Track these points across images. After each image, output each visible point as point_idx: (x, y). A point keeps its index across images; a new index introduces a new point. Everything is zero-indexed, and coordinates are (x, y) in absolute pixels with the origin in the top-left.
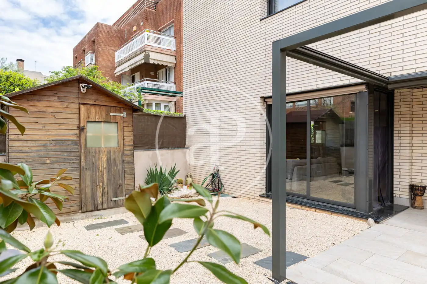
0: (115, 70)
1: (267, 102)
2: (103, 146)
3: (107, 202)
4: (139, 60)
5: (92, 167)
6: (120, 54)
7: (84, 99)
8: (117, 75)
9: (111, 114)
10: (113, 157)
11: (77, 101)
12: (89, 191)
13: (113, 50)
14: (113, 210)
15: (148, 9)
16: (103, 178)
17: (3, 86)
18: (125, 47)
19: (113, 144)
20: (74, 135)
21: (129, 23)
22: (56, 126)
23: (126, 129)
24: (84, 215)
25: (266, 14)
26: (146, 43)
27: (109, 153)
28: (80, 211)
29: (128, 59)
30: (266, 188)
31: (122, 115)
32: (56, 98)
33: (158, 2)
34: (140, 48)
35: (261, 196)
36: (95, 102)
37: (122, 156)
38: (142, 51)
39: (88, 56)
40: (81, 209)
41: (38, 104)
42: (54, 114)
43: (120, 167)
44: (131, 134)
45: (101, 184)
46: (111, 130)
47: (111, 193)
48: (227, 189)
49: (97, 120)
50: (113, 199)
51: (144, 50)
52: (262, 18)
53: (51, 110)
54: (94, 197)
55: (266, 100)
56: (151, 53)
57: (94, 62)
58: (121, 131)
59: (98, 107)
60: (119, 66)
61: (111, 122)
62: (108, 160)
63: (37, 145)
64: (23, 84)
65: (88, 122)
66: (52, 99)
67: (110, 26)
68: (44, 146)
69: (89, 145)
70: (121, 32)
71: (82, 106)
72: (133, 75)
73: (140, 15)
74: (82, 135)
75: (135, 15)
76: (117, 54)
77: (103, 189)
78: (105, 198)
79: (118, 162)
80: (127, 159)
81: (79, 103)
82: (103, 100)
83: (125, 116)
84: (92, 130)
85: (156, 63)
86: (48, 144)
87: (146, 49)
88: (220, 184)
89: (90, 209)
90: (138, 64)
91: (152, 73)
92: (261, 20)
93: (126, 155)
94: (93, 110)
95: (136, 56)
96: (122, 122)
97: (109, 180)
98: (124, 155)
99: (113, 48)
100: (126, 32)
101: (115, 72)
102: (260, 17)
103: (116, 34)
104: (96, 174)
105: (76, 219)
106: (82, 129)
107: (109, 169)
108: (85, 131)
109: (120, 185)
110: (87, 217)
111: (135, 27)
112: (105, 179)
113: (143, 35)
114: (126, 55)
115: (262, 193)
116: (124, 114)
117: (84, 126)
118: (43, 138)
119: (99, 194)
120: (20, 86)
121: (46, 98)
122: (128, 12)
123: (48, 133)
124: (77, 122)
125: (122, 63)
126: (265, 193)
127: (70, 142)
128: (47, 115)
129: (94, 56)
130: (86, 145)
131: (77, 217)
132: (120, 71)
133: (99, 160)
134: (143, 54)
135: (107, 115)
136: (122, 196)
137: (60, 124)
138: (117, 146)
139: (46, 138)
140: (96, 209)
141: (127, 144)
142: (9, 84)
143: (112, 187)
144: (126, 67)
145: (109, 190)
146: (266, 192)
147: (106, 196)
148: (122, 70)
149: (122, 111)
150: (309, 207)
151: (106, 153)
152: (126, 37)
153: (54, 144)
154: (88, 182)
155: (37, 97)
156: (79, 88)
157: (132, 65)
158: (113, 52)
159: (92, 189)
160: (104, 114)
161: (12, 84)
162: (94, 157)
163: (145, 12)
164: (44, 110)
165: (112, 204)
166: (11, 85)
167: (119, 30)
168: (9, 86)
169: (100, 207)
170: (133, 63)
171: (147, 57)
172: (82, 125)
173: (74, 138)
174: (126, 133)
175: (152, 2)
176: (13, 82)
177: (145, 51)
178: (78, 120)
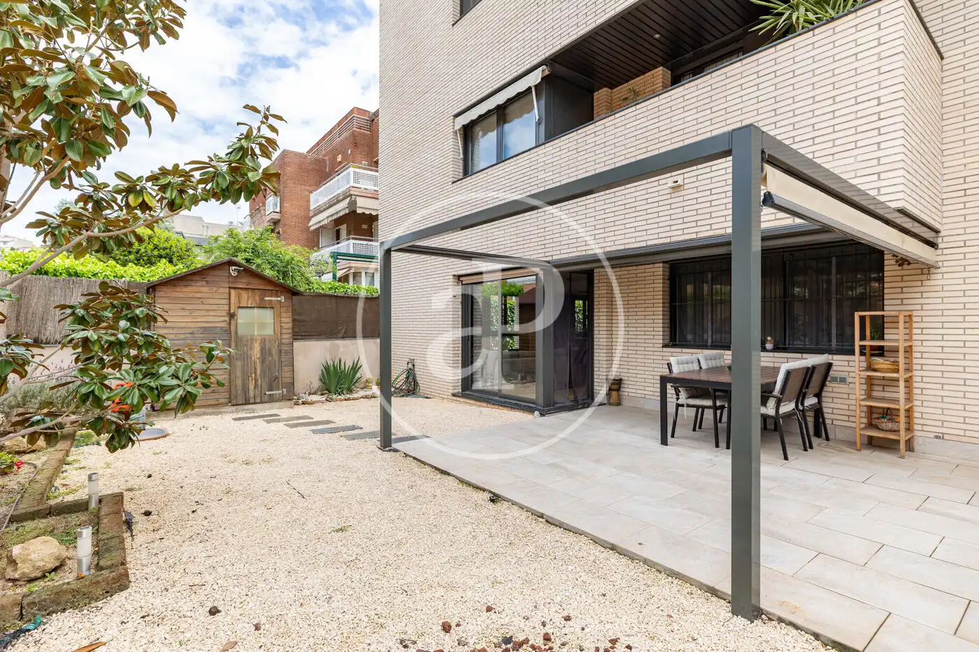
0: (310, 220)
1: (462, 281)
2: (256, 334)
3: (260, 396)
4: (341, 208)
5: (244, 358)
6: (318, 198)
7: (236, 282)
8: (312, 228)
9: (266, 298)
10: (267, 347)
11: (227, 285)
12: (239, 382)
13: (307, 190)
14: (266, 405)
15: (358, 130)
16: (256, 369)
17: (143, 250)
18: (323, 187)
19: (269, 331)
20: (223, 321)
21: (332, 150)
22: (204, 313)
23: (283, 315)
24: (234, 408)
25: (461, 174)
26: (352, 184)
27: (263, 341)
28: (230, 404)
29: (327, 205)
30: (462, 385)
31: (279, 299)
32: (204, 283)
33: (373, 120)
34: (343, 192)
35: (454, 395)
36: (247, 285)
37: (278, 346)
38: (347, 195)
39: (269, 199)
40: (230, 402)
41: (185, 289)
42: (202, 300)
43: (276, 357)
44: (289, 320)
45: (253, 375)
46: (267, 316)
47: (265, 386)
48: (423, 388)
49: (249, 306)
50: (268, 393)
51: (348, 194)
52: (455, 180)
53: (199, 295)
54: (245, 389)
55: (461, 279)
56: (358, 199)
57: (278, 210)
58: (278, 316)
59: (250, 292)
60: (315, 215)
61: (266, 308)
62: (262, 350)
63: (183, 332)
64: (171, 246)
65: (239, 307)
66: (199, 284)
67: (302, 154)
68: (191, 333)
69: (240, 332)
70: (320, 163)
71: (232, 291)
72: (338, 228)
73: (347, 139)
74: (233, 322)
75: (341, 138)
76: (313, 196)
77: (256, 381)
78: (258, 392)
79: (274, 352)
80: (284, 348)
81: (229, 287)
82: (256, 283)
83: (283, 301)
84: (243, 317)
85: (367, 212)
86: (196, 332)
87: (351, 193)
88: (416, 383)
89: (241, 402)
90: (341, 214)
91: (365, 227)
92: (453, 183)
93: (283, 344)
94: (244, 295)
95: (338, 202)
96: (278, 306)
97: (263, 372)
98: (280, 344)
99: (309, 188)
100: (328, 162)
101: (310, 224)
102: (452, 179)
103: (314, 166)
104: (248, 364)
105: (225, 412)
106: (232, 316)
107: (263, 360)
108: (236, 317)
109: (276, 378)
110: (237, 412)
111: (340, 156)
112: (258, 371)
113: (348, 171)
114: (326, 199)
115: (456, 391)
116: (282, 299)
117: (234, 312)
118: (189, 325)
119: (252, 387)
120: (168, 250)
121: (192, 283)
122: (331, 132)
123: (195, 320)
124: (226, 308)
125: (319, 211)
126: (460, 391)
127: (219, 330)
128: (195, 301)
129: (279, 200)
130: (236, 332)
131: (227, 410)
132: (316, 224)
133: (251, 349)
134: (348, 200)
135: (262, 300)
136: (279, 390)
137: (207, 310)
138: (273, 333)
139: (193, 325)
140: (247, 403)
141: (284, 331)
142: (151, 246)
143: (267, 379)
144: (323, 218)
145: (263, 382)
146: (462, 391)
147: (259, 389)
148: (320, 222)
149: (279, 294)
150: (493, 404)
151: (260, 341)
152: (327, 170)
153: (201, 332)
154: (239, 373)
155: (184, 283)
156: (229, 270)
157: (332, 215)
158: (307, 193)
159: (244, 380)
160: (257, 298)
161: (156, 247)
162: (245, 345)
163: (354, 135)
164: (191, 295)
165: (266, 398)
166: (154, 249)
167: (317, 160)
168: (152, 250)
169: (252, 401)
170: (334, 212)
171: (353, 204)
172: (232, 311)
173: (224, 325)
174: (284, 320)
175: (365, 119)
176: (158, 243)
177: (351, 195)
178: (228, 306)
